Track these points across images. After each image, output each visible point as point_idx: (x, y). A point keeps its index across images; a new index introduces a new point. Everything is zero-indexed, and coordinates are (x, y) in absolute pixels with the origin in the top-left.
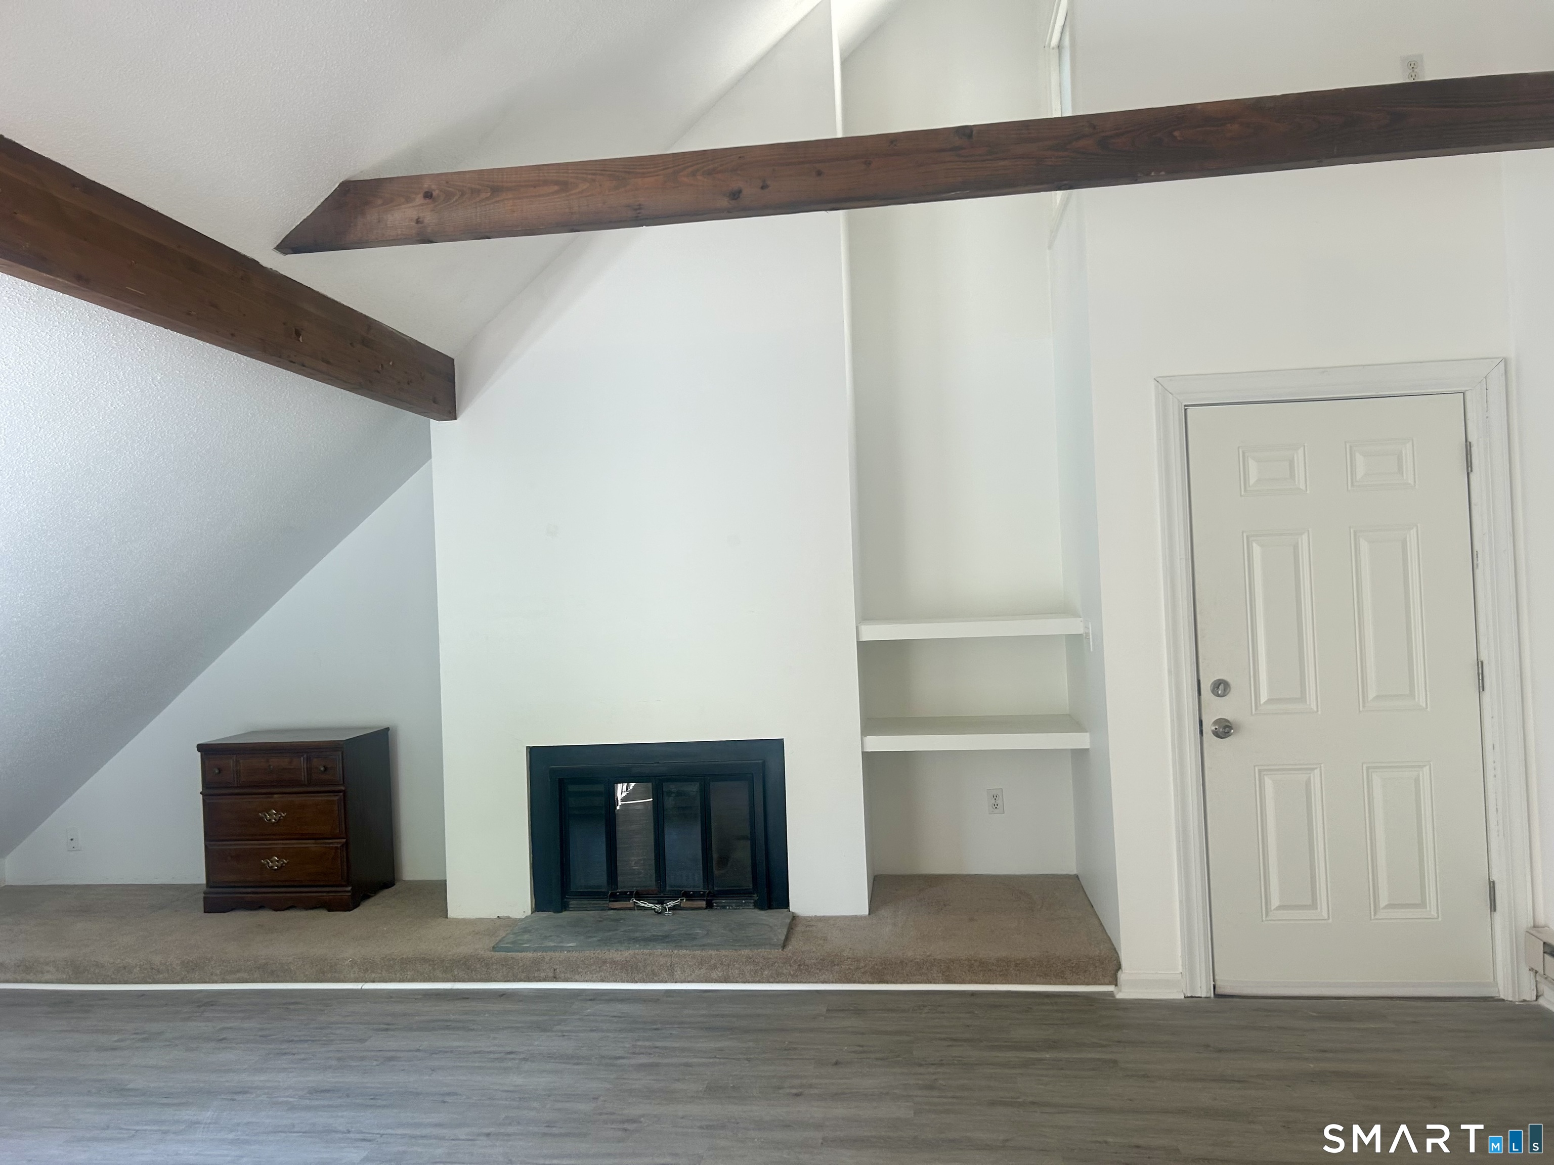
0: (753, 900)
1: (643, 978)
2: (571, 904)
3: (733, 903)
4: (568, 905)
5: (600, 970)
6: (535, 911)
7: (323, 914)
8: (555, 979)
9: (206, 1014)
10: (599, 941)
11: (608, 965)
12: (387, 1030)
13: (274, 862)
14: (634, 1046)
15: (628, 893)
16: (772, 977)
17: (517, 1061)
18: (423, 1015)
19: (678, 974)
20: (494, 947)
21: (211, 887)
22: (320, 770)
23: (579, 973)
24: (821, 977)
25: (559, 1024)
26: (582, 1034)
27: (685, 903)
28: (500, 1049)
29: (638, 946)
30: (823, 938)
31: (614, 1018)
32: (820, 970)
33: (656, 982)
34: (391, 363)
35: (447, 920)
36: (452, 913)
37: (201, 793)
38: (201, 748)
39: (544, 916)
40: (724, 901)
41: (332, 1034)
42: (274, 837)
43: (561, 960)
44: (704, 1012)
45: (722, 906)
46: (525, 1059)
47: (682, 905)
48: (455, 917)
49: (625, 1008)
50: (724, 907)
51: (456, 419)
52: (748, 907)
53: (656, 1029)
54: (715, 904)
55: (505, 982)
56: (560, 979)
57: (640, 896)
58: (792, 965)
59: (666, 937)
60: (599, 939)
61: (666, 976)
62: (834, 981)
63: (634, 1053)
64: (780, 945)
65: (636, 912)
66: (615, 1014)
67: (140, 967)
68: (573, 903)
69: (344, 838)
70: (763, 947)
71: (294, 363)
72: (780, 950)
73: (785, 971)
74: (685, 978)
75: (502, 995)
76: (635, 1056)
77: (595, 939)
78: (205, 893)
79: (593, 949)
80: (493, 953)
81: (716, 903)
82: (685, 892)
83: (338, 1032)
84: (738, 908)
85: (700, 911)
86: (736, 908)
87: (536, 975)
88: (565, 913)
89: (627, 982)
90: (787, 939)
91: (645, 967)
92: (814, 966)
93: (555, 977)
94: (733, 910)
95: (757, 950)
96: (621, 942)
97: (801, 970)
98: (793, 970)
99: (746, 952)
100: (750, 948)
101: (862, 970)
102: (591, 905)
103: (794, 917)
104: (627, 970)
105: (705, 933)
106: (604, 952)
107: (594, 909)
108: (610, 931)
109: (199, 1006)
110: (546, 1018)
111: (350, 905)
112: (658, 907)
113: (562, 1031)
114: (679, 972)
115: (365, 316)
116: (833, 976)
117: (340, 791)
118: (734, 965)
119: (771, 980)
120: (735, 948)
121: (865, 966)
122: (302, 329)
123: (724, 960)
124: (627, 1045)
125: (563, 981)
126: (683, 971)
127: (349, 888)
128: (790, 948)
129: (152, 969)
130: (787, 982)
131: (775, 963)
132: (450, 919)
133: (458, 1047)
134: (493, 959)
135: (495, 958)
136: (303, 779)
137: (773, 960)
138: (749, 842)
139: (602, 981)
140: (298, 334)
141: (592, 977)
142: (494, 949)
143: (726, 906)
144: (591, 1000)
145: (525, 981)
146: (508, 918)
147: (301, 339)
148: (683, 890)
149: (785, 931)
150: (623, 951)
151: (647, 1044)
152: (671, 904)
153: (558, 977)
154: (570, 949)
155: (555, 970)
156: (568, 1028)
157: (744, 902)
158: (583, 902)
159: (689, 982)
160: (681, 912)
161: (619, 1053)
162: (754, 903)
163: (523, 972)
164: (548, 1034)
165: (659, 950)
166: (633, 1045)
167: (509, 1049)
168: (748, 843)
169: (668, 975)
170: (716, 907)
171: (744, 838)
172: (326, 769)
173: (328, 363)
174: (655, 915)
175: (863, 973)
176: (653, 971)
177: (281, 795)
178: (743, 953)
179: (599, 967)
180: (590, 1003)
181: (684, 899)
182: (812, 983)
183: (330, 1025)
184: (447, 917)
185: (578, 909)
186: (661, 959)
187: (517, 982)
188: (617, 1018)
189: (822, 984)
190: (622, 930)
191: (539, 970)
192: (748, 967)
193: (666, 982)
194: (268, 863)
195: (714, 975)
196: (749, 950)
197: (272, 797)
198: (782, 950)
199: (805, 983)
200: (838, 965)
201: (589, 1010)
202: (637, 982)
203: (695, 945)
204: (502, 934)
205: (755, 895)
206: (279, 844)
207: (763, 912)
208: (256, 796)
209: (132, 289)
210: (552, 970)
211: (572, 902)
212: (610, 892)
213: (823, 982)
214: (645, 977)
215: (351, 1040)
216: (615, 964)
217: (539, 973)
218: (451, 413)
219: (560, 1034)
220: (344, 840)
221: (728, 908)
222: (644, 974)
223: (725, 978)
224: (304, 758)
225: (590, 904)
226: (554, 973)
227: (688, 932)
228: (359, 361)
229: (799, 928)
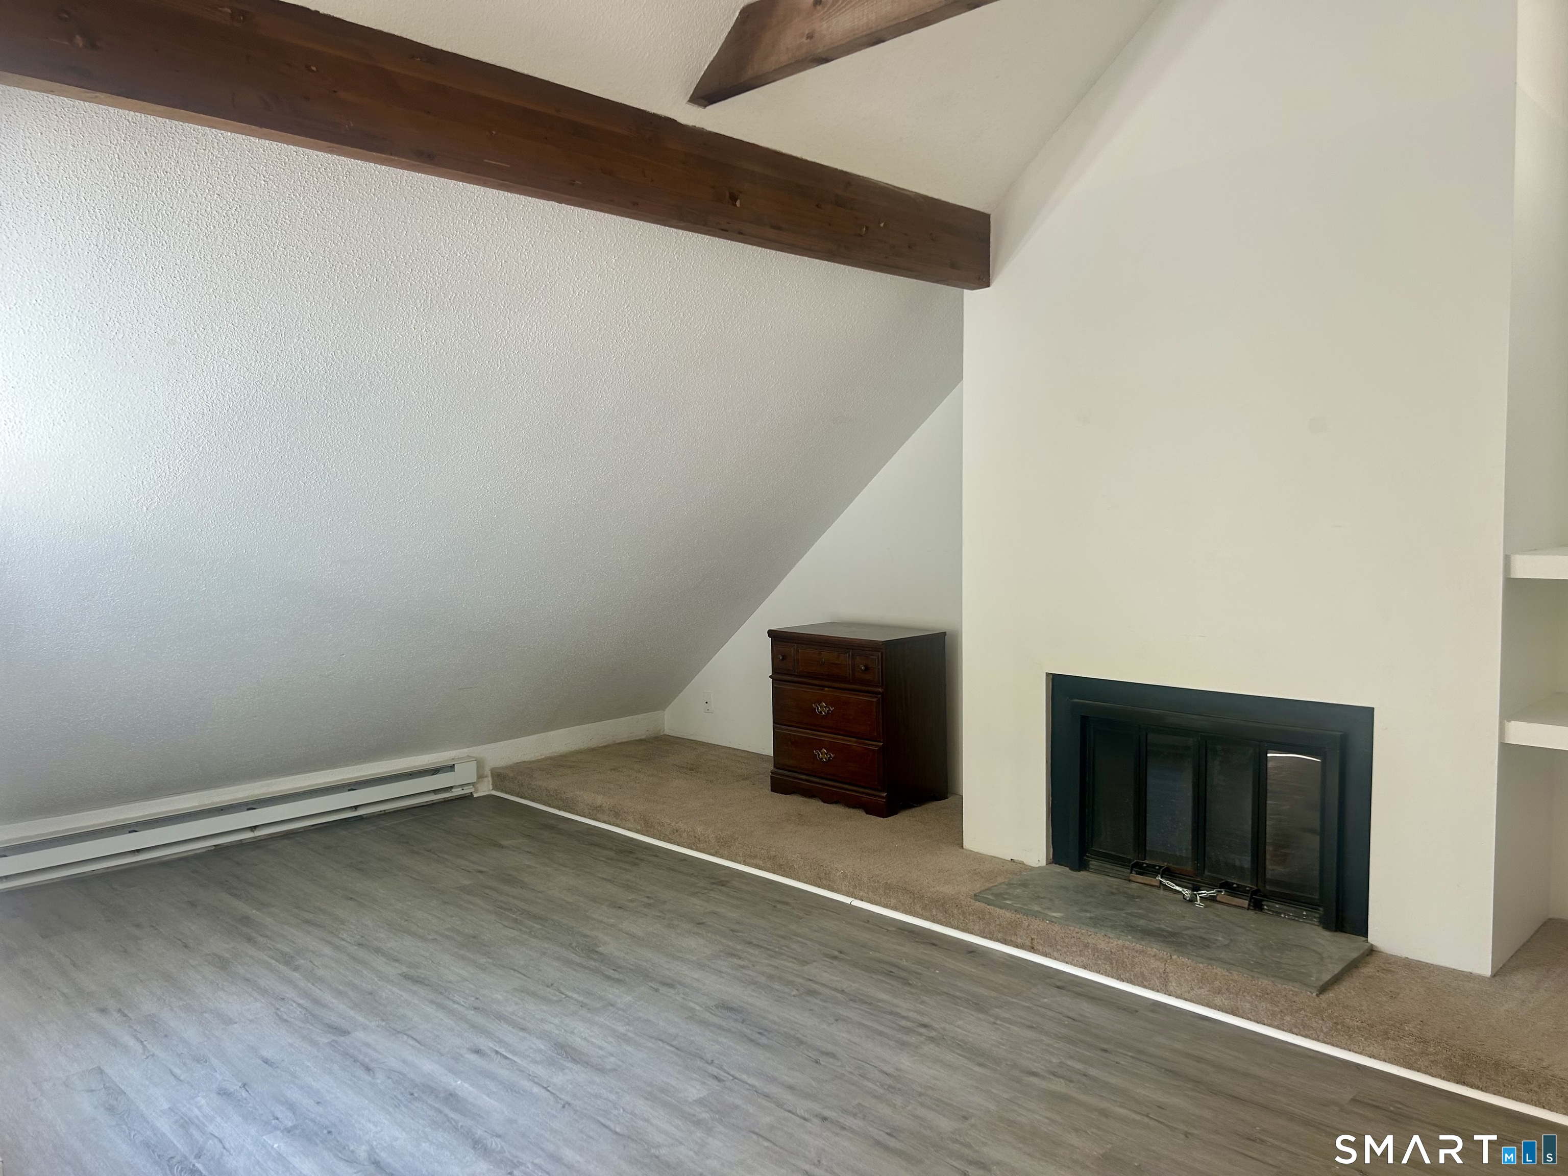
0: (1319, 913)
1: (1130, 979)
2: (1092, 865)
3: (1291, 912)
4: (1088, 865)
5: (1081, 954)
6: (1053, 862)
7: (860, 814)
8: (1032, 949)
9: (712, 894)
10: (1090, 918)
11: (1089, 950)
12: (835, 958)
13: (823, 755)
14: (1061, 1065)
15: (1157, 868)
16: (1296, 1027)
17: (922, 1039)
18: (879, 952)
19: (1173, 986)
20: (975, 895)
21: (777, 768)
22: (861, 669)
23: (1058, 950)
24: (1367, 1049)
25: (1001, 1007)
26: (1015, 1028)
27: (1223, 895)
28: (918, 1017)
29: (1130, 937)
30: (1391, 994)
31: (1066, 1019)
32: (1366, 1040)
33: (1145, 987)
34: (882, 225)
35: (961, 850)
36: (966, 844)
37: (770, 677)
38: (771, 633)
39: (1056, 870)
40: (1277, 906)
41: (787, 946)
42: (822, 729)
43: (1039, 929)
44: (1179, 1046)
45: (1276, 912)
46: (932, 1040)
47: (1218, 898)
48: (970, 849)
49: (1087, 1009)
50: (1278, 914)
51: (989, 286)
52: (1309, 922)
53: (1105, 1051)
54: (1265, 907)
55: (982, 937)
56: (1038, 951)
57: (1169, 873)
58: (1325, 1019)
59: (1172, 934)
60: (1092, 915)
61: (1158, 984)
62: (1387, 1060)
63: (1054, 1074)
64: (1315, 987)
65: (1162, 892)
66: (1070, 1014)
67: (688, 833)
68: (1094, 863)
69: (881, 742)
70: (1291, 983)
71: (727, 231)
72: (1314, 994)
73: (1314, 1025)
74: (1181, 994)
75: (972, 951)
76: (1053, 1077)
77: (1088, 915)
78: (772, 773)
79: (1078, 927)
80: (973, 901)
81: (1267, 906)
82: (1227, 882)
83: (794, 946)
84: (1297, 919)
85: (1238, 910)
86: (1293, 918)
87: (1013, 939)
88: (1082, 874)
89: (1112, 977)
90: (1336, 980)
91: (1133, 966)
92: (1357, 1031)
93: (1033, 948)
94: (1289, 921)
95: (1282, 985)
96: (1113, 927)
97: (1337, 1030)
98: (1327, 1027)
99: (1265, 982)
100: (1273, 979)
101: (1432, 1058)
102: (1114, 871)
103: (1372, 951)
104: (1112, 963)
105: (1226, 942)
106: (1090, 933)
107: (1117, 876)
108: (1114, 908)
109: (713, 883)
110: (993, 994)
111: (886, 810)
112: (1187, 893)
113: (997, 1017)
114: (1174, 984)
115: (842, 172)
116: (1386, 1053)
117: (878, 693)
118: (1244, 996)
119: (1295, 1030)
120: (1252, 974)
121: (1436, 1054)
122: (740, 192)
123: (1232, 985)
124: (1054, 1060)
125: (1041, 955)
126: (1180, 984)
127: (885, 795)
128: (1330, 995)
129: (695, 837)
130: (1318, 1040)
131: (1301, 1010)
132: (966, 850)
133: (880, 1001)
134: (970, 908)
135: (973, 907)
136: (848, 675)
137: (1298, 1006)
138: (1318, 837)
139: (1085, 967)
140: (733, 198)
141: (1073, 960)
142: (976, 897)
143: (1281, 913)
144: (1058, 987)
145: (1002, 943)
146: (1023, 863)
147: (738, 204)
148: (1222, 880)
149: (1337, 969)
150: (1112, 939)
151: (1079, 1066)
152: (1204, 893)
153: (1035, 948)
154: (1053, 920)
155: (1032, 939)
156: (1006, 1015)
157: (1305, 913)
158: (1106, 865)
159: (1186, 1000)
160: (1219, 906)
161: (1036, 1067)
162: (1320, 918)
163: (999, 932)
164: (980, 1016)
165: (1155, 950)
166: (1061, 1063)
167: (926, 1020)
168: (1317, 839)
169: (1160, 983)
170: (1266, 911)
171: (1312, 831)
172: (867, 668)
173: (779, 228)
174: (1182, 901)
175: (1432, 1062)
176: (1142, 973)
177: (831, 689)
178: (1260, 983)
179: (1080, 951)
180: (1055, 990)
181: (1221, 892)
182: (1353, 1051)
183: (793, 937)
184: (963, 847)
185: (1098, 871)
186: (1152, 961)
187: (994, 941)
188: (1069, 1020)
189: (1369, 1058)
190: (1129, 912)
191: (1015, 934)
192: (1263, 1004)
193: (1158, 991)
194: (819, 755)
195: (1218, 1000)
196: (1270, 983)
197: (823, 690)
198: (1317, 995)
199: (1344, 1048)
200: (1393, 1039)
201: (1046, 1000)
202: (1123, 981)
203: (1202, 956)
204: (1000, 880)
205: (1321, 909)
206: (828, 737)
207: (1327, 934)
208: (811, 687)
209: (494, 163)
210: (1029, 939)
211: (1092, 862)
212: (1135, 861)
213: (1371, 1056)
214: (1132, 977)
215: (795, 959)
216: (1098, 952)
217: (1015, 937)
218: (982, 279)
219: (992, 1020)
220: (881, 744)
221: (1283, 916)
222: (1132, 973)
223: (1232, 1008)
224: (849, 655)
225: (1113, 869)
226: (1032, 943)
227: (1204, 936)
228: (830, 225)
229: (1367, 970)
